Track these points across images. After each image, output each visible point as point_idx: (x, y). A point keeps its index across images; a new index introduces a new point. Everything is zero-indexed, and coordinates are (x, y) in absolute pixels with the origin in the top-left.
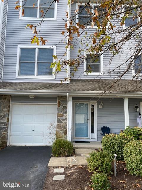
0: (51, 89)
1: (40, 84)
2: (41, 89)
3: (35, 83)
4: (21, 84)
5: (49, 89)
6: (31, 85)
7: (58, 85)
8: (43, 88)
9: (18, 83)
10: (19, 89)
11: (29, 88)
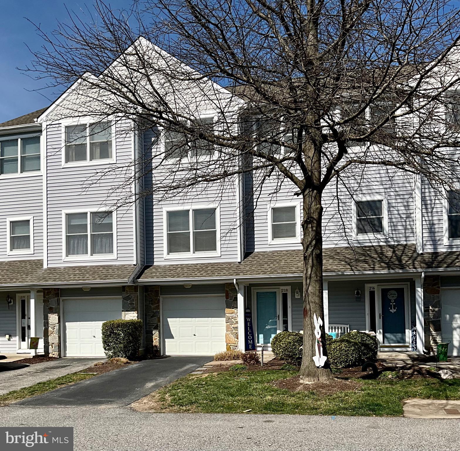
0: (212, 274)
1: (198, 267)
2: (198, 275)
3: (192, 264)
4: (172, 268)
5: (210, 275)
6: (185, 269)
7: (224, 266)
8: (201, 273)
9: (168, 266)
10: (169, 276)
11: (183, 275)
